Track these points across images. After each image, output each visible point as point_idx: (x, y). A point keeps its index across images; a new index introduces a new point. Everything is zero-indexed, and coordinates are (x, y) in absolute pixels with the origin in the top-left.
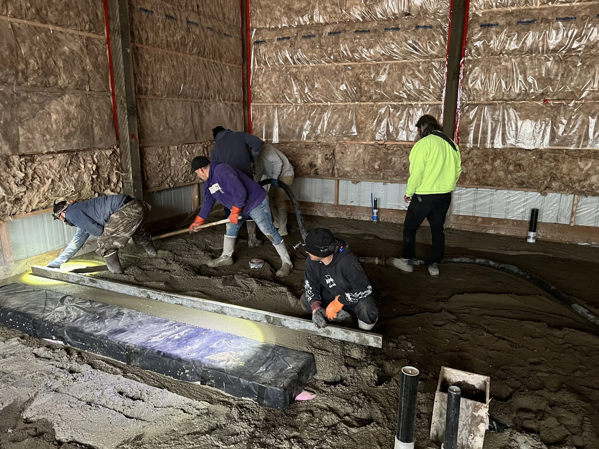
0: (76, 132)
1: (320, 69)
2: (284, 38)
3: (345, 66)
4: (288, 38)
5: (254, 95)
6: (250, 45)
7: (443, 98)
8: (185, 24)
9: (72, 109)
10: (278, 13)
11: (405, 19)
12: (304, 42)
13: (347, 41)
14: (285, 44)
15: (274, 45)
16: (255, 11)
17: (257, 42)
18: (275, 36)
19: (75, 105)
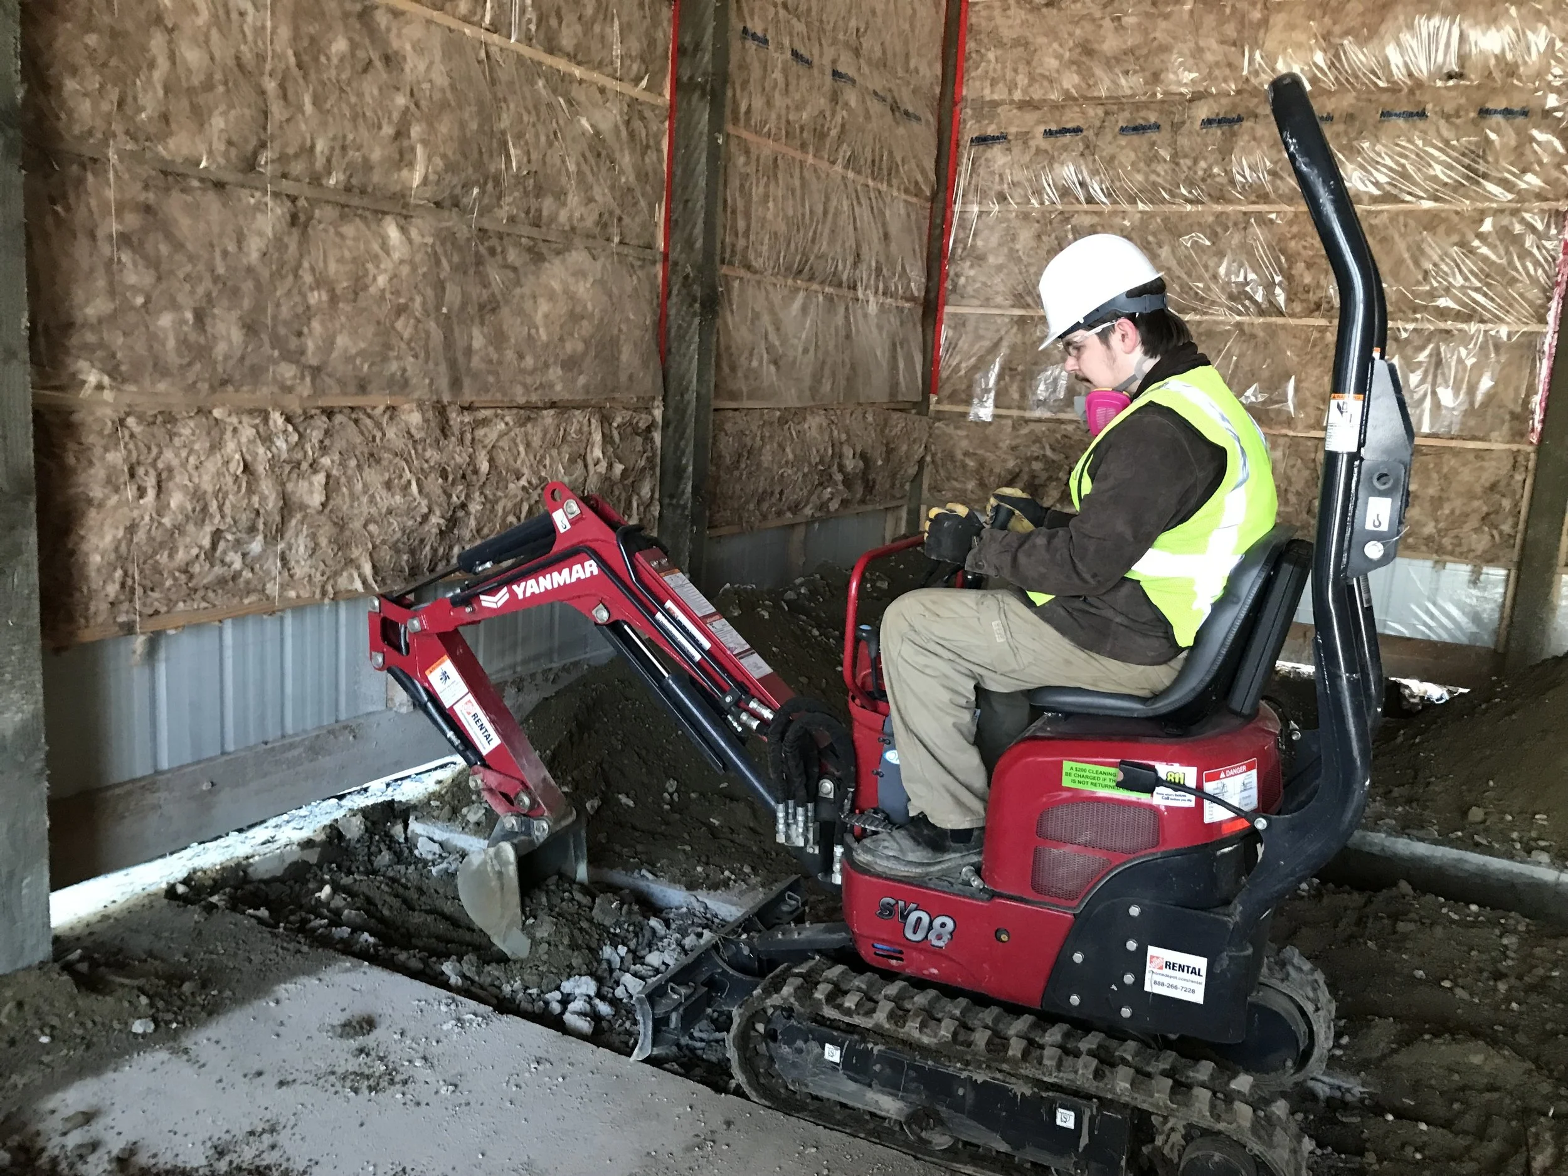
0: (585, 353)
1: (1166, 219)
2: (1064, 131)
3: (1245, 213)
4: (1077, 130)
5: (955, 285)
6: (958, 145)
7: (1551, 317)
8: (828, 78)
9: (583, 289)
10: (1053, 63)
11: (1447, 88)
12: (1123, 143)
13: (1259, 144)
14: (1065, 148)
15: (1033, 150)
16: (982, 56)
17: (982, 140)
18: (1038, 123)
19: (591, 280)
